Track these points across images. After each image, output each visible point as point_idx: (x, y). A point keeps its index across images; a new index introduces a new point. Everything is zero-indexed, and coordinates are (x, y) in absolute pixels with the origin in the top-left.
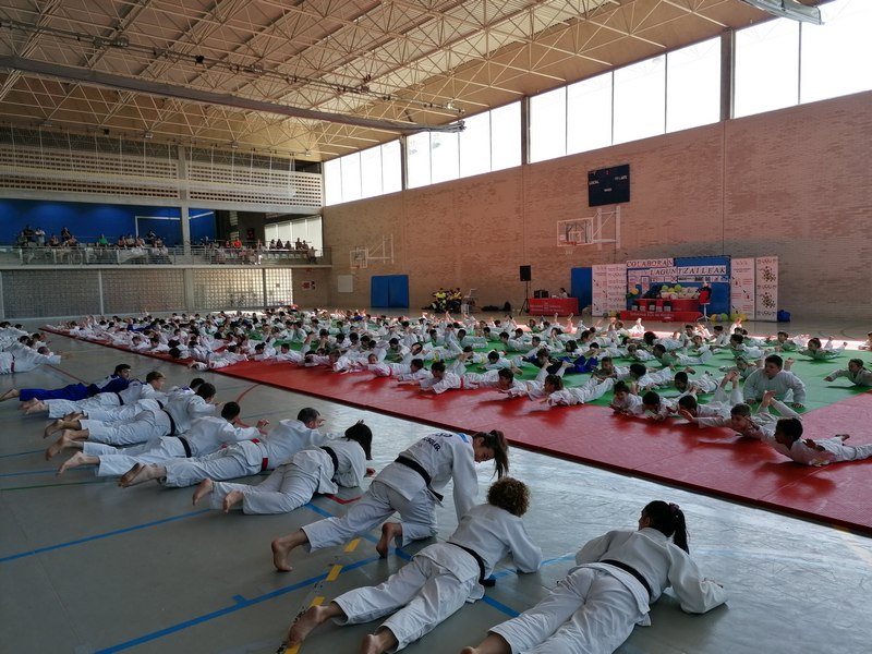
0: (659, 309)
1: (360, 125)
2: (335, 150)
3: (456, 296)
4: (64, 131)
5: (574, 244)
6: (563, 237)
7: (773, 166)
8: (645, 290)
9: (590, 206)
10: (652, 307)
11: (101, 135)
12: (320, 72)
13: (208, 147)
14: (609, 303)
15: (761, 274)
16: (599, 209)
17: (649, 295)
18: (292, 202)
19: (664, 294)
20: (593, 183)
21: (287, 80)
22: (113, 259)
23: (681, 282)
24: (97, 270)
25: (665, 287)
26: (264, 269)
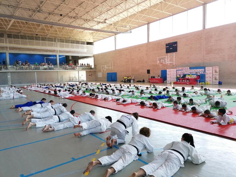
0: (185, 81)
1: (104, 32)
2: (97, 39)
3: (130, 78)
4: (26, 35)
5: (162, 63)
6: (159, 62)
7: (217, 41)
8: (182, 76)
9: (166, 53)
10: (183, 81)
11: (36, 36)
12: (93, 18)
13: (63, 39)
14: (172, 79)
15: (214, 71)
16: (169, 54)
17: (183, 77)
18: (86, 53)
19: (187, 77)
20: (167, 47)
21: (84, 20)
22: (39, 69)
23: (191, 74)
24: (35, 72)
25: (187, 75)
26: (78, 71)
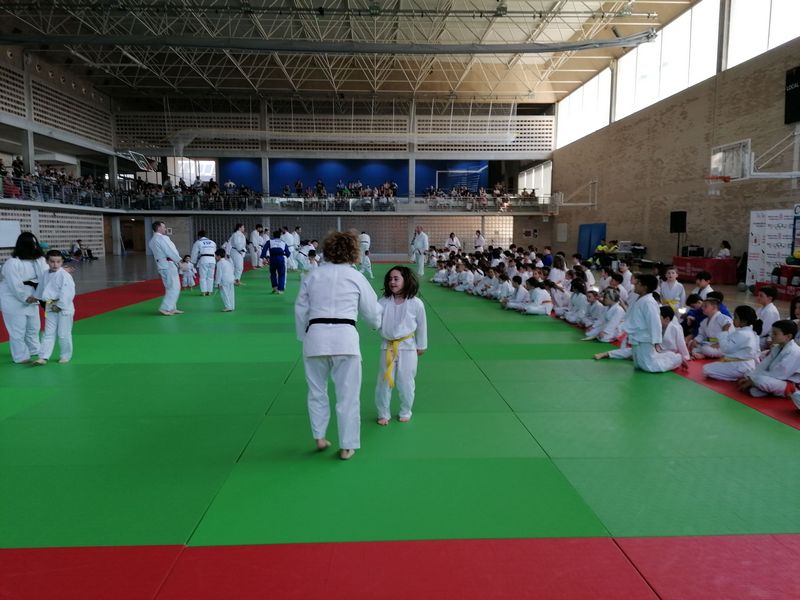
2: (563, 87)
4: (310, 99)
5: (727, 179)
10: (795, 280)
11: (338, 99)
13: (428, 101)
18: (515, 148)
20: (791, 87)
24: (337, 216)
26: (483, 216)
